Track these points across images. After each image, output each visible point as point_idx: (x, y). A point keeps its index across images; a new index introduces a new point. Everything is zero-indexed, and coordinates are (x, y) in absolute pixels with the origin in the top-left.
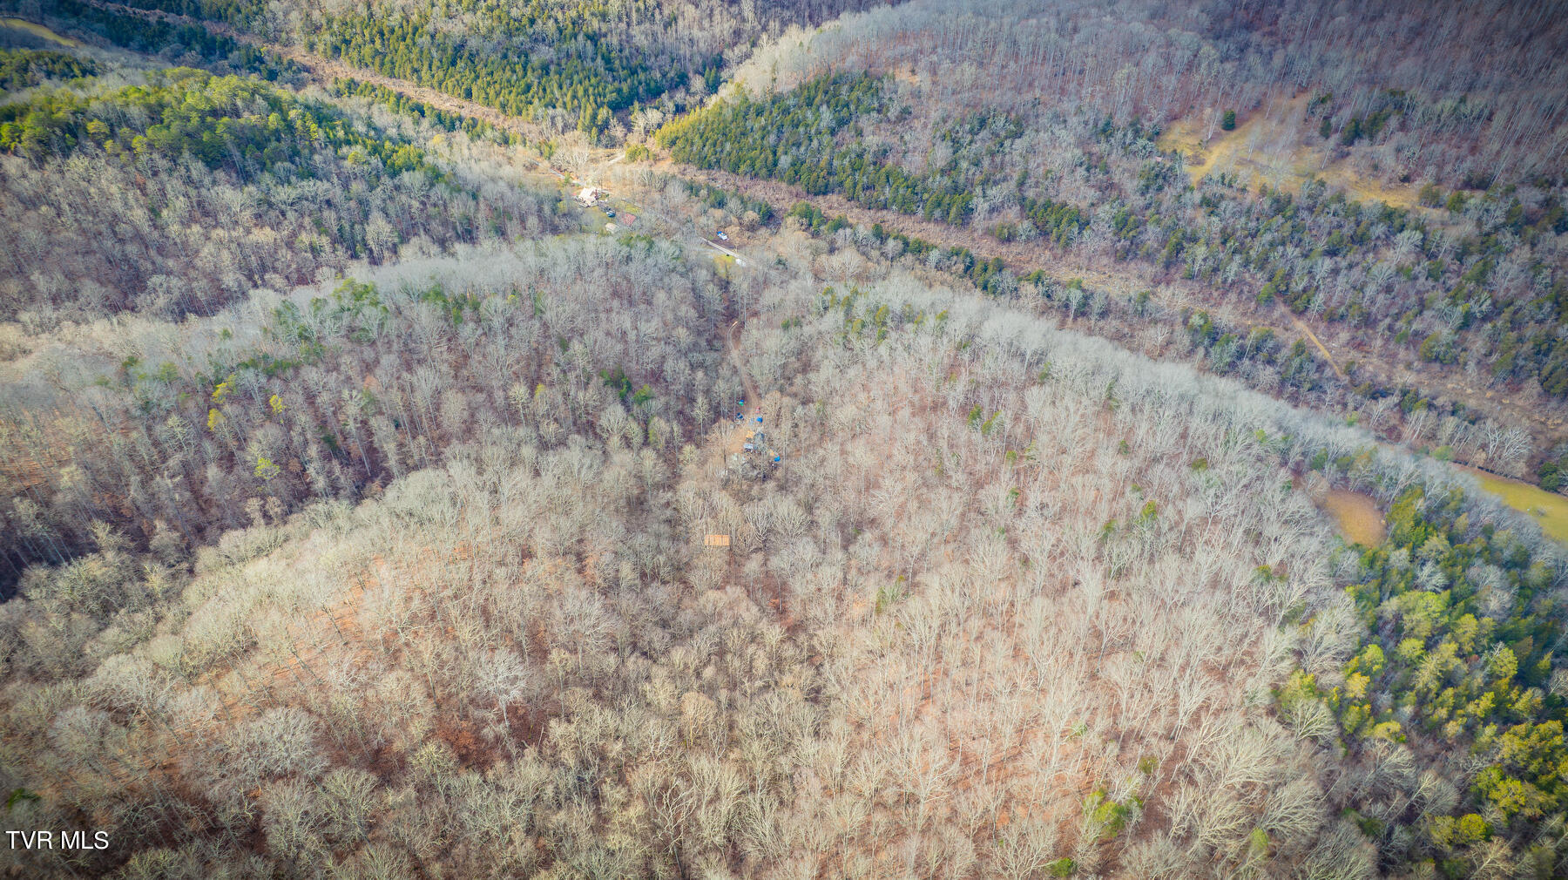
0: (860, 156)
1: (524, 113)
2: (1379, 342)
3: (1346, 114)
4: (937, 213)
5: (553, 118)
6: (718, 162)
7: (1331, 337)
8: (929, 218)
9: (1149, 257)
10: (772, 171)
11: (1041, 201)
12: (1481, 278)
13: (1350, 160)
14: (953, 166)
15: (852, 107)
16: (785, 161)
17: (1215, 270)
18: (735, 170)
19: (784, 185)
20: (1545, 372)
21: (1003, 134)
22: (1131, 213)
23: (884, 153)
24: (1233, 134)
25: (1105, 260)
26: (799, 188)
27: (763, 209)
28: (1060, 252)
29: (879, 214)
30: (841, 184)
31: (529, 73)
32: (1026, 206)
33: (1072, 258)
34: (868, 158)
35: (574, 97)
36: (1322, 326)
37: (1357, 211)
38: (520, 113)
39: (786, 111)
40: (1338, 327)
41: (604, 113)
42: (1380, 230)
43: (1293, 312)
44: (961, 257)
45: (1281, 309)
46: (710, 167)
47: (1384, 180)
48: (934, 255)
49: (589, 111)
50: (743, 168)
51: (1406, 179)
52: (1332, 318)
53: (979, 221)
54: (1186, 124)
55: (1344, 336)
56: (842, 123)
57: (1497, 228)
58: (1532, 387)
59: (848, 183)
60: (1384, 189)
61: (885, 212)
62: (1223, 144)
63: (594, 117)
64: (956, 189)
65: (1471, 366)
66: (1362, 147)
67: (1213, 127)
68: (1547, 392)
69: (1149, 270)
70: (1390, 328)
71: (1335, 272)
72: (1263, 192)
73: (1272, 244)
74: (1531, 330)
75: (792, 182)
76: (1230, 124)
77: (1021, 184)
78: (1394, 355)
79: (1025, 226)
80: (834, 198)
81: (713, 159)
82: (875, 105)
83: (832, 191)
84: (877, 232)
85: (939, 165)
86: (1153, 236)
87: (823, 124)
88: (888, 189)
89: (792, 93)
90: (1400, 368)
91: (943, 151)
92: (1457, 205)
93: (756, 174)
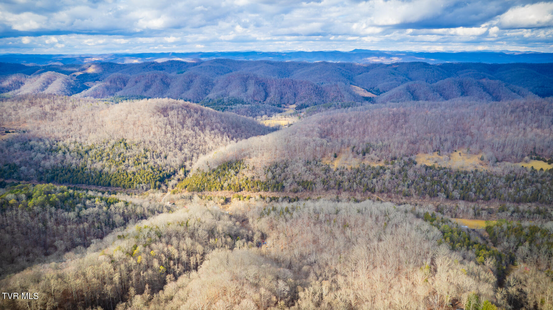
0: (247, 179)
1: (132, 187)
2: (393, 195)
3: (360, 149)
4: (275, 189)
5: (142, 187)
6: (204, 189)
7: (383, 196)
8: (273, 191)
9: (333, 188)
10: (222, 188)
11: (301, 181)
12: (406, 176)
13: (366, 159)
14: (274, 177)
15: (238, 168)
16: (225, 185)
17: (351, 188)
18: (210, 190)
19: (227, 191)
20: (428, 193)
21: (283, 168)
22: (324, 179)
23: (253, 177)
24: (337, 158)
25: (323, 191)
26: (232, 191)
27: (225, 198)
28: (311, 192)
30: (244, 188)
31: (129, 176)
32: (299, 183)
33: (315, 193)
34: (249, 180)
35: (147, 180)
36: (380, 194)
37: (374, 168)
38: (130, 187)
39: (219, 172)
40: (383, 194)
41: (158, 183)
42: (381, 171)
43: (372, 193)
44: (287, 198)
45: (369, 193)
46: (201, 191)
47: (375, 161)
48: (280, 199)
49: (153, 183)
50: (212, 189)
51: (379, 161)
52: (381, 192)
53: (288, 189)
54: (326, 157)
55: (386, 195)
56: (237, 173)
57: (403, 166)
58: (427, 196)
59: (246, 187)
60: (377, 163)
61: (260, 192)
62: (336, 161)
63: (155, 185)
64: (277, 183)
65: (414, 196)
66: (367, 156)
67: (332, 158)
68: (431, 197)
69: (335, 191)
70: (394, 191)
71: (377, 182)
72: (352, 169)
73: (361, 179)
74: (421, 185)
75: (229, 190)
76: (336, 156)
77: (294, 178)
78: (397, 197)
79: (300, 187)
80: (243, 192)
81: (202, 188)
82: (245, 167)
83: (242, 190)
84: (261, 197)
85: (270, 178)
86: (332, 183)
87: (232, 174)
88: (259, 186)
89: (218, 168)
90: (400, 199)
91: (270, 174)
92: (393, 163)
93: (217, 190)
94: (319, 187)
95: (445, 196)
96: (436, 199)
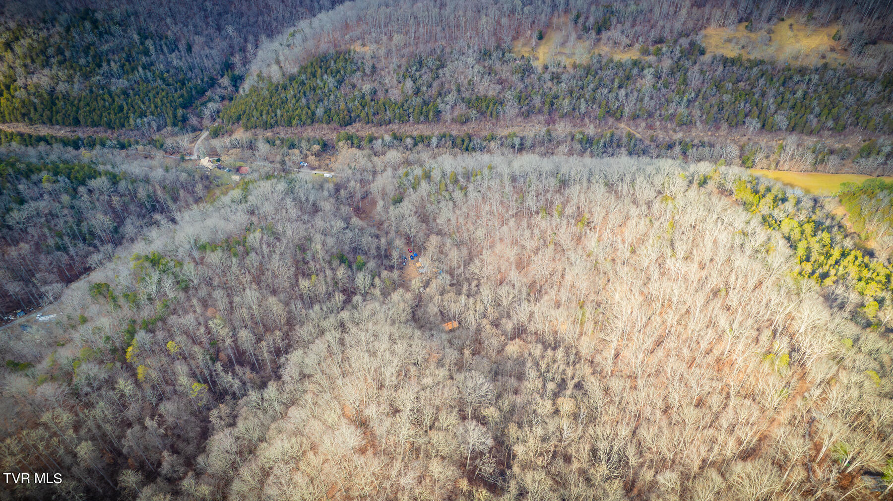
0: (363, 97)
1: (126, 124)
2: (658, 123)
3: (591, 20)
4: (422, 118)
5: (149, 124)
6: (276, 122)
7: (637, 126)
8: (418, 122)
9: (540, 112)
10: (313, 118)
11: (474, 97)
12: (685, 82)
13: (602, 42)
14: (417, 92)
15: (342, 72)
16: (320, 112)
17: (574, 109)
18: (290, 124)
19: (324, 126)
20: (726, 117)
21: (434, 67)
22: (521, 92)
23: (374, 92)
24: (544, 41)
25: (519, 119)
26: (333, 125)
27: (321, 142)
28: (494, 121)
29: (388, 127)
30: (358, 116)
31: (116, 99)
32: (469, 103)
33: (502, 123)
34: (368, 98)
35: (156, 107)
36: (631, 122)
37: (620, 65)
38: (123, 126)
39: (303, 83)
40: (639, 121)
41: (180, 112)
42: (635, 71)
43: (616, 120)
44: (447, 138)
45: (611, 120)
46: (272, 126)
47: (622, 48)
48: (434, 140)
49: (171, 114)
50: (294, 122)
51: (630, 46)
52: (635, 117)
53: (447, 116)
54: (522, 40)
55: (643, 125)
56: (340, 82)
57: (679, 59)
58: (725, 126)
59: (363, 114)
60: (624, 52)
61: (391, 125)
62: (542, 47)
63: (175, 117)
64: (426, 103)
65: (698, 123)
66: (605, 35)
67: (534, 41)
68: (730, 126)
69: (542, 118)
70: (660, 116)
71: (627, 95)
72: (575, 66)
73: (594, 90)
74: (714, 101)
75: (328, 123)
76: (541, 37)
77: (459, 91)
78: (666, 127)
79: (473, 113)
80: (357, 125)
81: (273, 121)
82: (355, 68)
83: (355, 122)
84: (395, 137)
85: (410, 92)
86: (537, 101)
87: (331, 85)
88: (388, 112)
89: (299, 72)
90: (671, 132)
91: (409, 84)
92: (658, 53)
93: (304, 124)
94: (511, 109)
95: (759, 126)
96: (742, 130)
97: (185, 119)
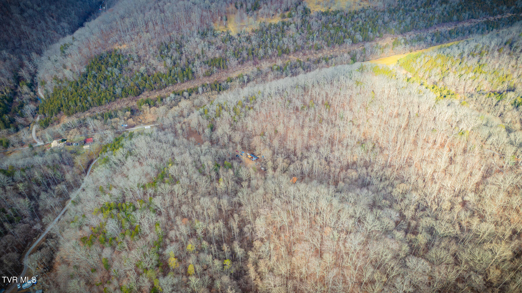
0: (142, 75)
2: (307, 52)
3: (249, 5)
4: (185, 79)
6: (90, 105)
7: (299, 55)
8: (183, 82)
9: (248, 60)
10: (115, 97)
11: (209, 60)
12: (311, 28)
13: (260, 15)
14: (175, 64)
15: (119, 63)
16: (118, 91)
18: (100, 104)
19: (125, 99)
20: (336, 41)
21: (177, 48)
22: (233, 51)
23: (147, 71)
24: (229, 21)
25: (239, 66)
26: (131, 97)
27: (129, 109)
28: (226, 70)
29: (166, 89)
30: (144, 87)
32: (208, 64)
33: (231, 70)
34: (146, 75)
36: (295, 54)
37: (276, 26)
39: (95, 76)
40: (298, 52)
41: (5, 117)
42: (285, 27)
43: (288, 54)
44: (206, 86)
45: (285, 56)
46: (88, 109)
47: (271, 17)
48: (200, 90)
50: (103, 102)
51: (274, 15)
53: (200, 74)
54: (218, 23)
55: (301, 54)
56: (121, 70)
57: (303, 17)
59: (147, 86)
60: (272, 19)
61: (167, 88)
62: (229, 24)
64: (183, 70)
65: (325, 47)
66: (259, 11)
67: (224, 22)
68: (339, 45)
69: (250, 63)
70: (307, 47)
72: (253, 31)
73: (271, 42)
74: (327, 34)
75: (127, 96)
76: (226, 19)
77: (199, 58)
78: (311, 53)
80: (146, 93)
81: (88, 105)
82: (126, 59)
83: (143, 91)
84: (176, 94)
85: (171, 66)
86: (245, 54)
87: (117, 74)
88: (163, 80)
89: (88, 70)
90: (315, 55)
91: (169, 61)
92: (290, 16)
93: (110, 101)
94: (233, 62)
97: (12, 121)
